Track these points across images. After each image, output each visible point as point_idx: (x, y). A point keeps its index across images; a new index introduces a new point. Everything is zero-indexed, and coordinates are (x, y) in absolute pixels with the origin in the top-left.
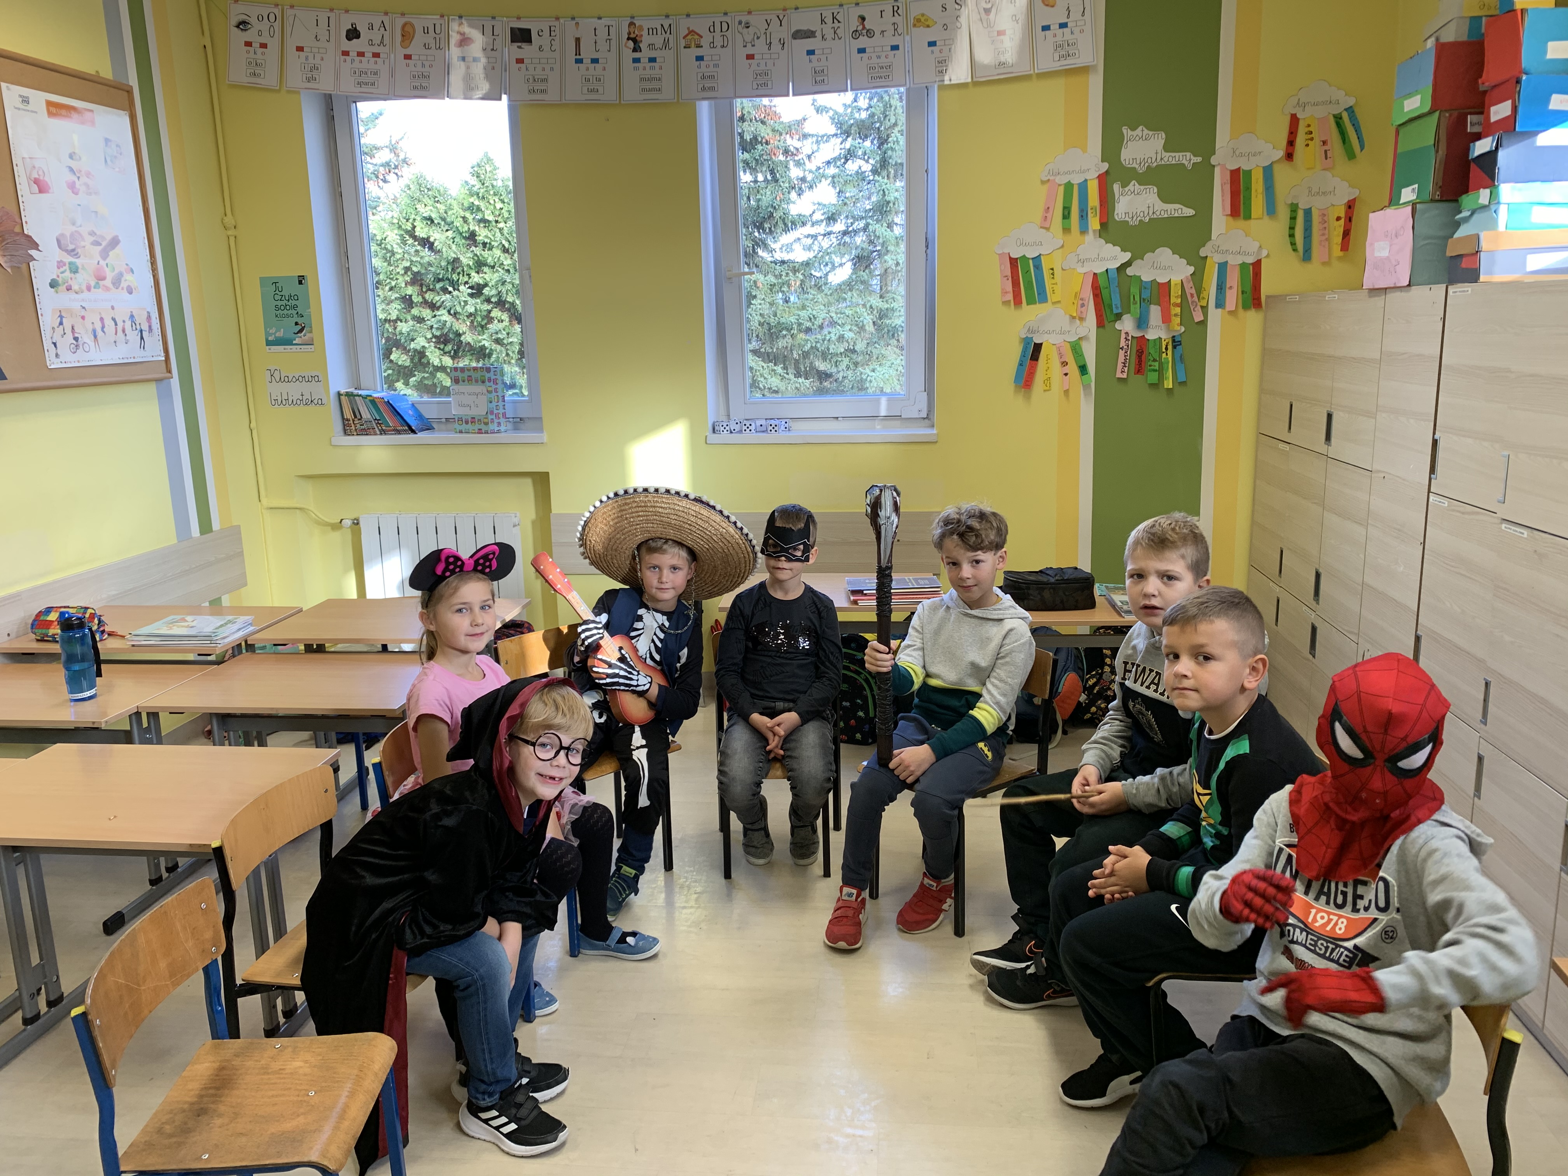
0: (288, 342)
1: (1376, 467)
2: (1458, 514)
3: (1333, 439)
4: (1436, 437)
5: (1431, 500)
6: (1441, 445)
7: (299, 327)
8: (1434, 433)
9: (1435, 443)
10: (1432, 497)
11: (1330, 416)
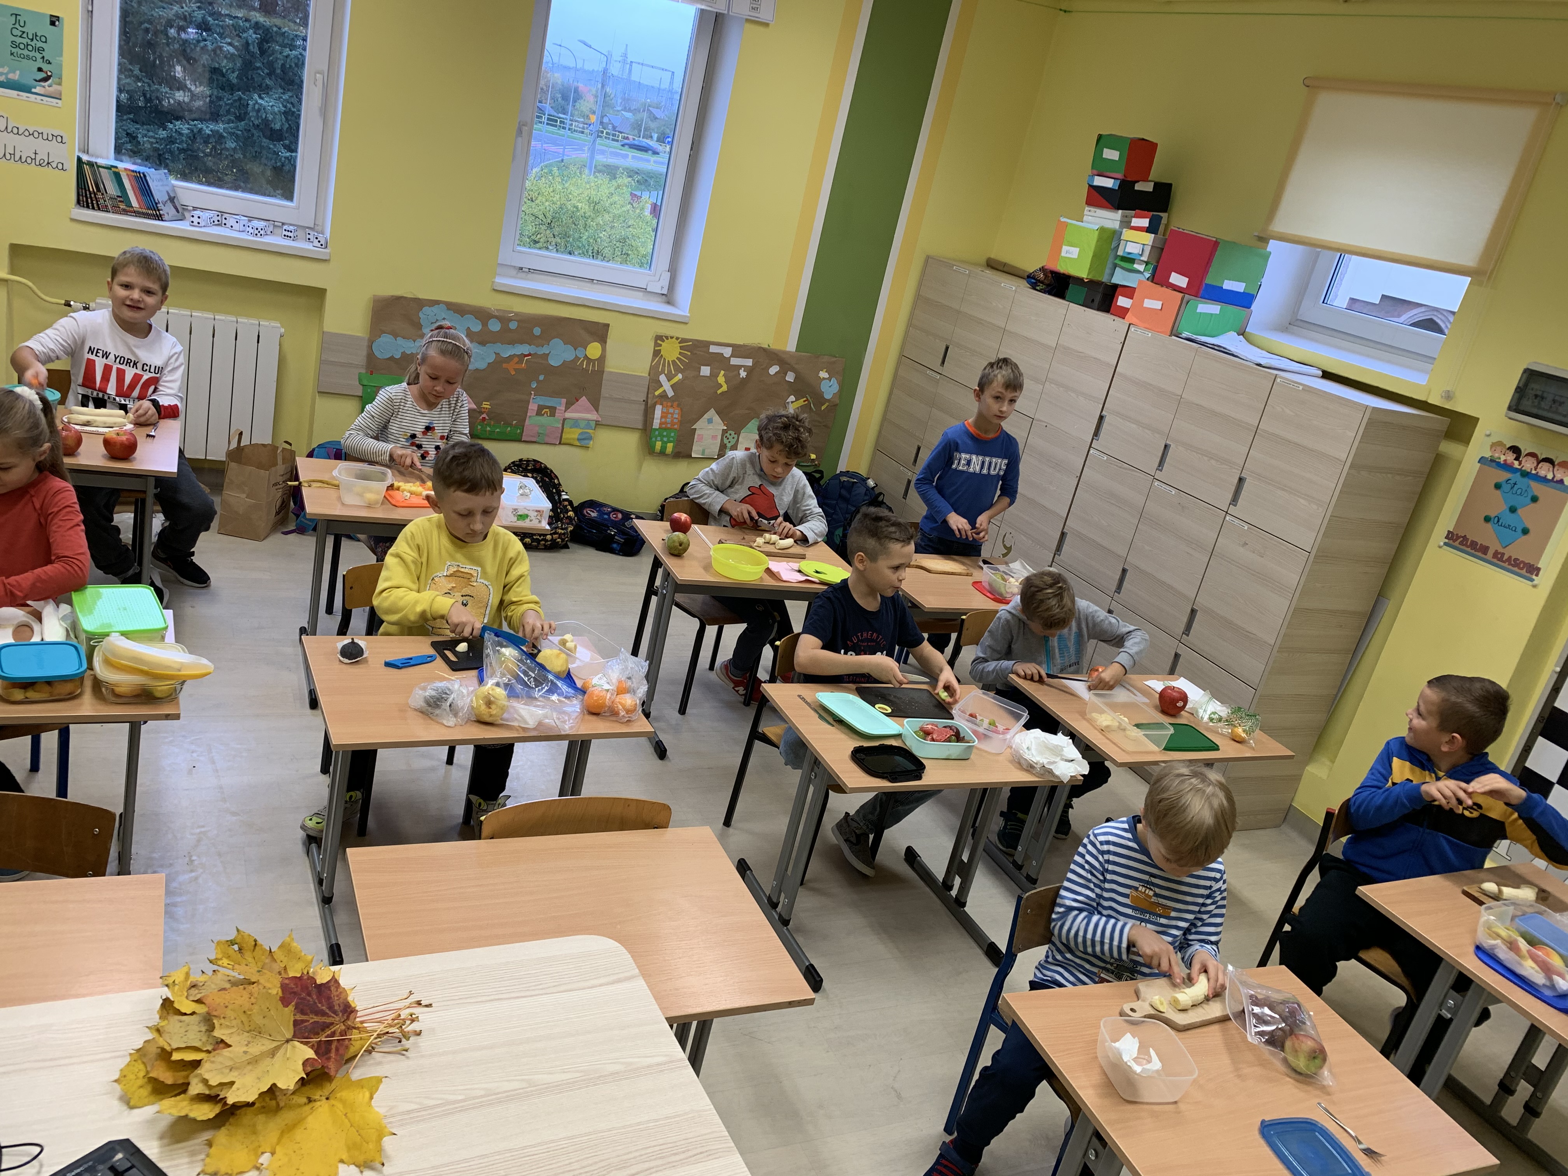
0: (25, 89)
1: (1037, 417)
2: (1114, 467)
4: (1102, 416)
5: (1091, 452)
6: (1107, 420)
7: (42, 75)
8: (1102, 410)
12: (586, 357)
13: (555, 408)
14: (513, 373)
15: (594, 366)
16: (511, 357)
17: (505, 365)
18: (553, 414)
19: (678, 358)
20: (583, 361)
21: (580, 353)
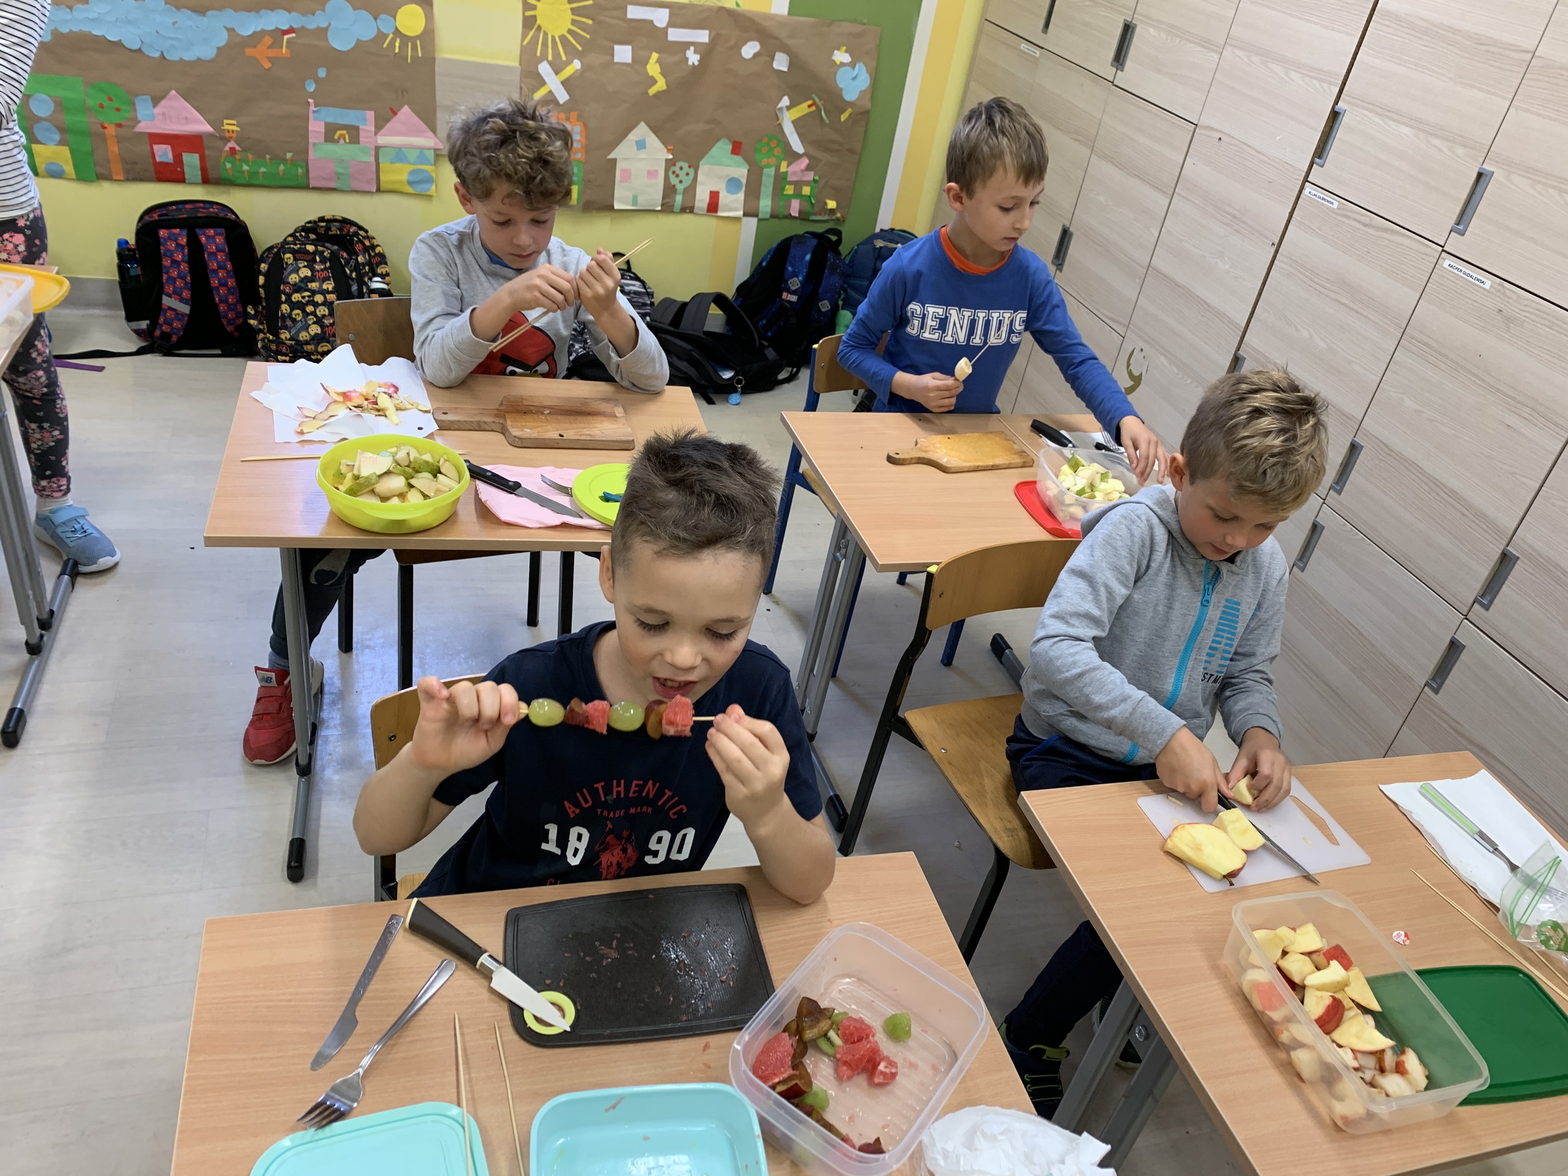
1: (1204, 121)
2: (1355, 224)
3: (1129, 64)
4: (1337, 108)
5: (1306, 191)
6: (1345, 121)
8: (1336, 102)
9: (1335, 116)
10: (1308, 188)
11: (1128, 30)
12: (397, 32)
13: (357, 129)
14: (267, 65)
15: (414, 48)
16: (258, 36)
17: (249, 52)
18: (355, 139)
19: (570, 31)
20: (393, 42)
21: (385, 24)
